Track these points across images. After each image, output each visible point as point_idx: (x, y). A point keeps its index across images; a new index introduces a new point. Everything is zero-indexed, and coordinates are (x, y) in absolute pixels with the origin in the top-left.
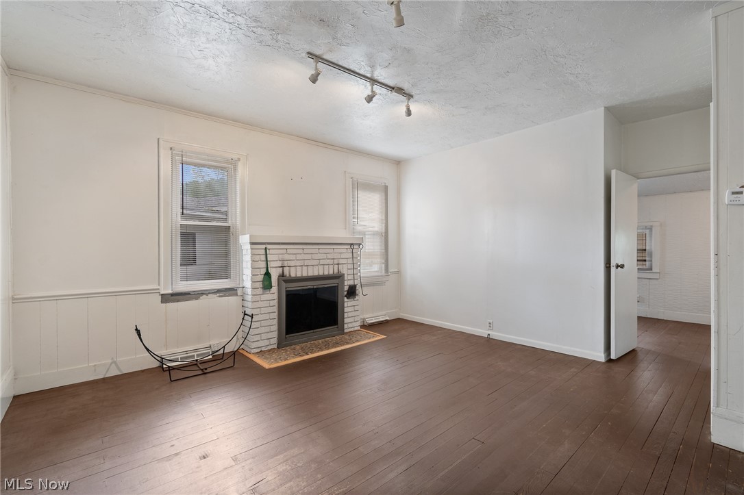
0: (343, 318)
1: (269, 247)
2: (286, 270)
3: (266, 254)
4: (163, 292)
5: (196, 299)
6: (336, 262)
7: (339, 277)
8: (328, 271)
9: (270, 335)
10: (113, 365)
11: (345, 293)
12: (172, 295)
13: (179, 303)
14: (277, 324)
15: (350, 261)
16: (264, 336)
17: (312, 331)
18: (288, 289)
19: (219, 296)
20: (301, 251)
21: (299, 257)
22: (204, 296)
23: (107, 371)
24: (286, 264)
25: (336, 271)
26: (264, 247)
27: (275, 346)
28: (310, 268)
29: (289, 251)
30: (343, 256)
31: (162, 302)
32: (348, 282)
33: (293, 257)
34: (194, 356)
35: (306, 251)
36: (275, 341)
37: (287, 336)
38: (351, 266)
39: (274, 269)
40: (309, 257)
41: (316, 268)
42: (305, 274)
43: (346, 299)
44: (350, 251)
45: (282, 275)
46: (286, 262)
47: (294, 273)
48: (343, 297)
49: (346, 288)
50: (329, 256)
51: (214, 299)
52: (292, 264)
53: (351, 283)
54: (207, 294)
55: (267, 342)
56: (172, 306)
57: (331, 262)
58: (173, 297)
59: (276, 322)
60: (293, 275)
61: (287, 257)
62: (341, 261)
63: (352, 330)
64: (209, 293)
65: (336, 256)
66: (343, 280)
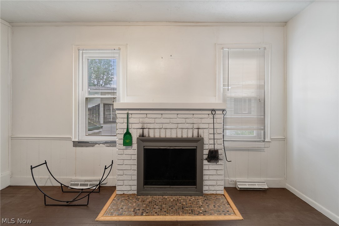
0: (202, 180)
1: (130, 112)
2: (146, 132)
3: (128, 118)
4: (73, 140)
5: (93, 146)
6: (196, 126)
7: (199, 140)
8: (188, 134)
9: (131, 183)
10: (49, 179)
11: (205, 157)
12: (79, 142)
13: (83, 148)
14: (136, 174)
15: (211, 126)
16: (126, 183)
17: (169, 186)
18: (146, 147)
19: (107, 146)
20: (160, 116)
21: (158, 121)
22: (97, 145)
23: (46, 182)
24: (145, 126)
25: (195, 135)
26: (126, 112)
27: (136, 192)
28: (168, 131)
29: (148, 116)
30: (204, 121)
31: (74, 146)
32: (208, 147)
33: (152, 121)
34: (88, 184)
35: (164, 116)
36: (135, 188)
37: (145, 186)
38: (212, 131)
39: (135, 130)
40: (168, 121)
41: (174, 132)
42: (163, 136)
43: (205, 162)
44: (211, 116)
45: (143, 135)
46: (146, 125)
47: (152, 134)
48: (202, 160)
49: (206, 152)
50: (188, 121)
51: (104, 148)
52: (151, 126)
53: (212, 147)
54: (99, 144)
55: (128, 188)
56: (79, 149)
57: (191, 126)
58: (79, 144)
59: (136, 172)
60: (152, 136)
61: (147, 120)
62: (201, 126)
63: (214, 192)
64: (100, 143)
65: (195, 121)
66: (203, 144)
